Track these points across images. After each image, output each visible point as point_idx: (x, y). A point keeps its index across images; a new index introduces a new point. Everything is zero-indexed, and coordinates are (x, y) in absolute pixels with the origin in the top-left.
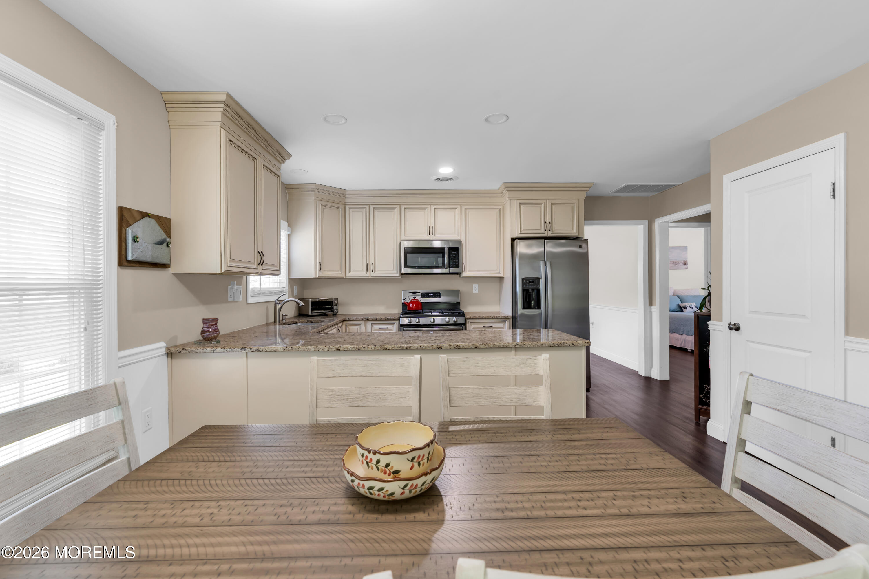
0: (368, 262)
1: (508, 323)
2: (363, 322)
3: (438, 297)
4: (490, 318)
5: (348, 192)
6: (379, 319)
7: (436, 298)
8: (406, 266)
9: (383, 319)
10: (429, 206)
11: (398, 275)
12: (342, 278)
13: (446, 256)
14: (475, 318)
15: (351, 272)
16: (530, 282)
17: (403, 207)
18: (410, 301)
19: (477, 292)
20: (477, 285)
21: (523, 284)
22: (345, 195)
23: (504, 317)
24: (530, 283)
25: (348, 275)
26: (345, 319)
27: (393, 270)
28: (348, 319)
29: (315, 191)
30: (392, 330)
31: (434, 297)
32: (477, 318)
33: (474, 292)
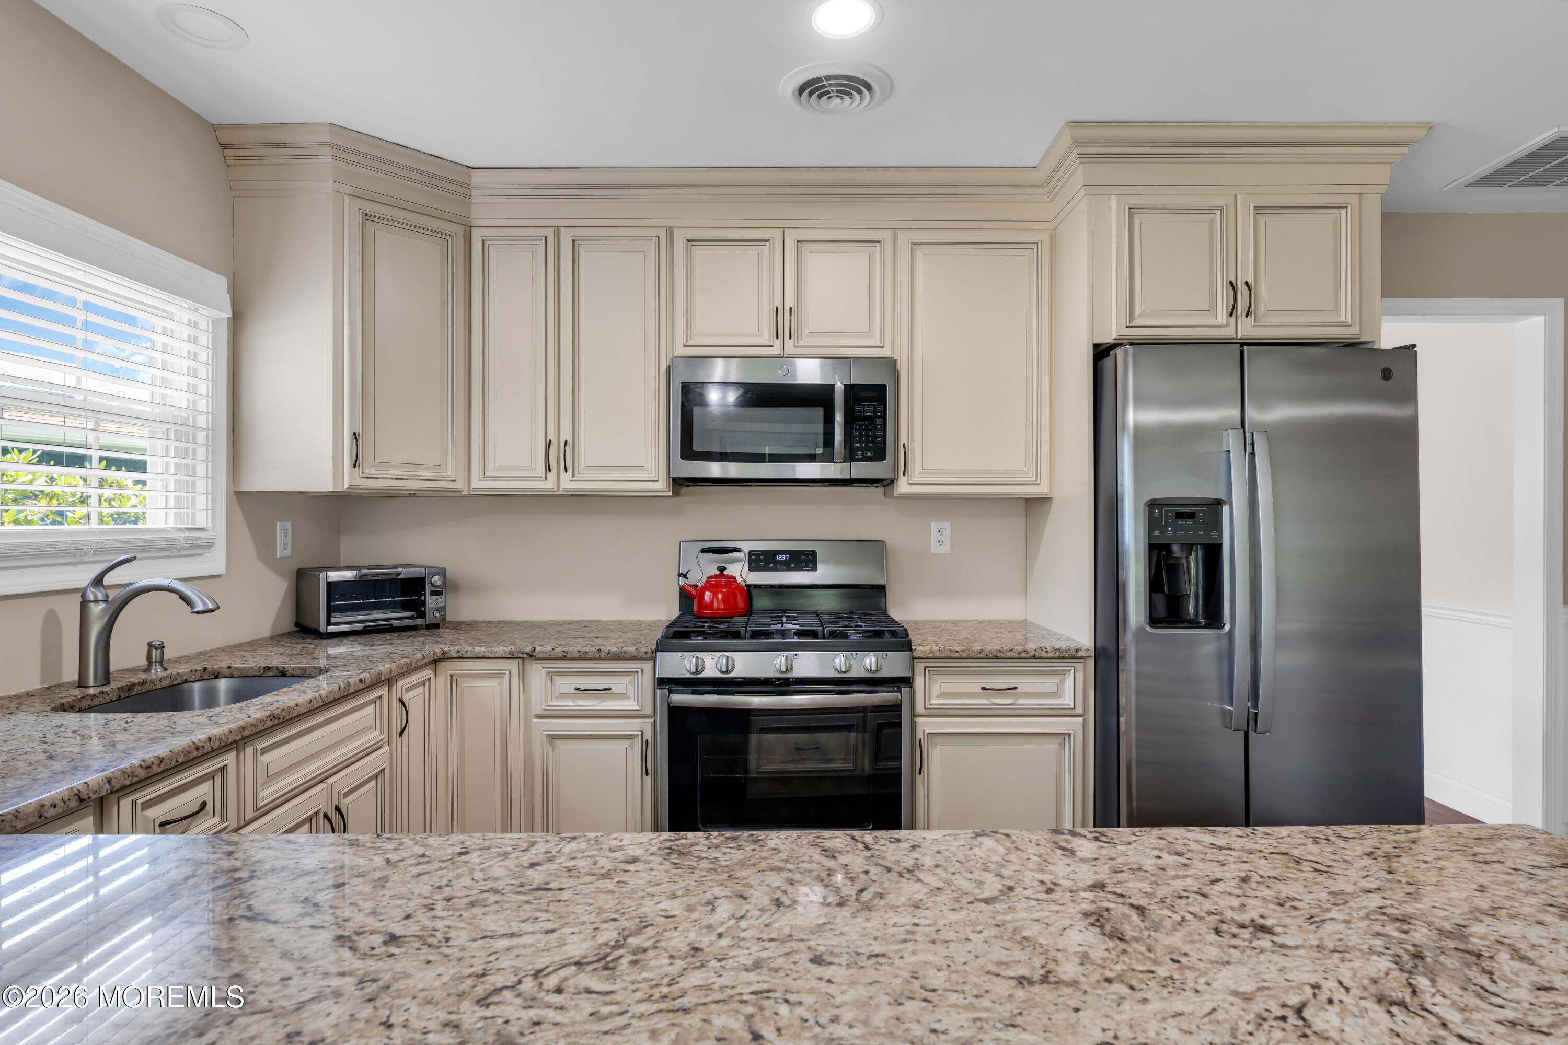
0: (550, 437)
1: (1080, 676)
2: (514, 666)
3: (807, 566)
4: (1009, 654)
5: (477, 178)
6: (577, 655)
7: (801, 569)
8: (688, 453)
9: (590, 655)
10: (777, 234)
11: (661, 485)
12: (453, 496)
13: (839, 417)
14: (949, 654)
15: (491, 473)
16: (1179, 515)
17: (680, 237)
18: (704, 580)
19: (946, 548)
20: (947, 526)
21: (1153, 524)
22: (469, 187)
23: (1066, 654)
24: (1181, 522)
25: (477, 484)
26: (444, 653)
27: (642, 468)
28: (454, 654)
29: (335, 157)
30: (628, 697)
31: (793, 565)
32: (957, 655)
33: (935, 548)
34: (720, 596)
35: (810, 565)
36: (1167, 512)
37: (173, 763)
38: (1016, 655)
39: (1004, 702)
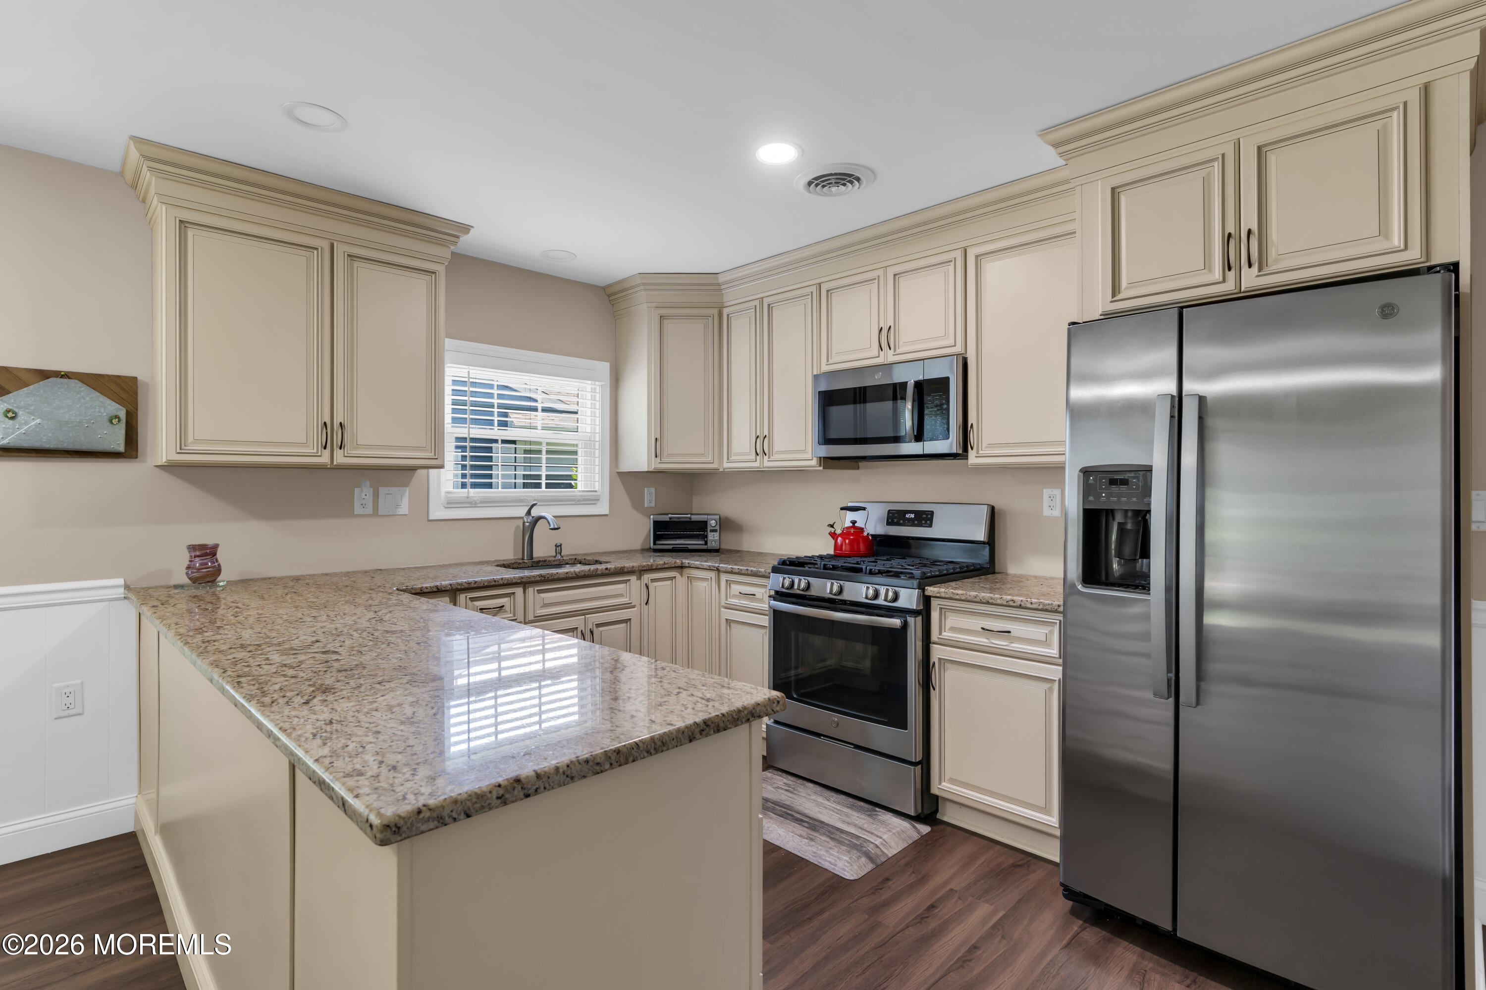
0: (758, 434)
3: (926, 523)
5: (722, 279)
7: (921, 525)
8: (827, 440)
11: (815, 463)
13: (908, 404)
15: (731, 458)
16: (1113, 482)
17: (824, 289)
18: (845, 529)
19: (1056, 513)
20: (1057, 492)
21: (1087, 490)
22: (719, 285)
24: (1114, 489)
25: (726, 465)
26: (682, 563)
27: (802, 451)
29: (645, 290)
30: (764, 602)
31: (916, 522)
32: (958, 597)
33: (1047, 512)
34: (847, 541)
35: (928, 522)
36: (1101, 479)
37: (482, 585)
38: (1005, 603)
39: (1000, 643)
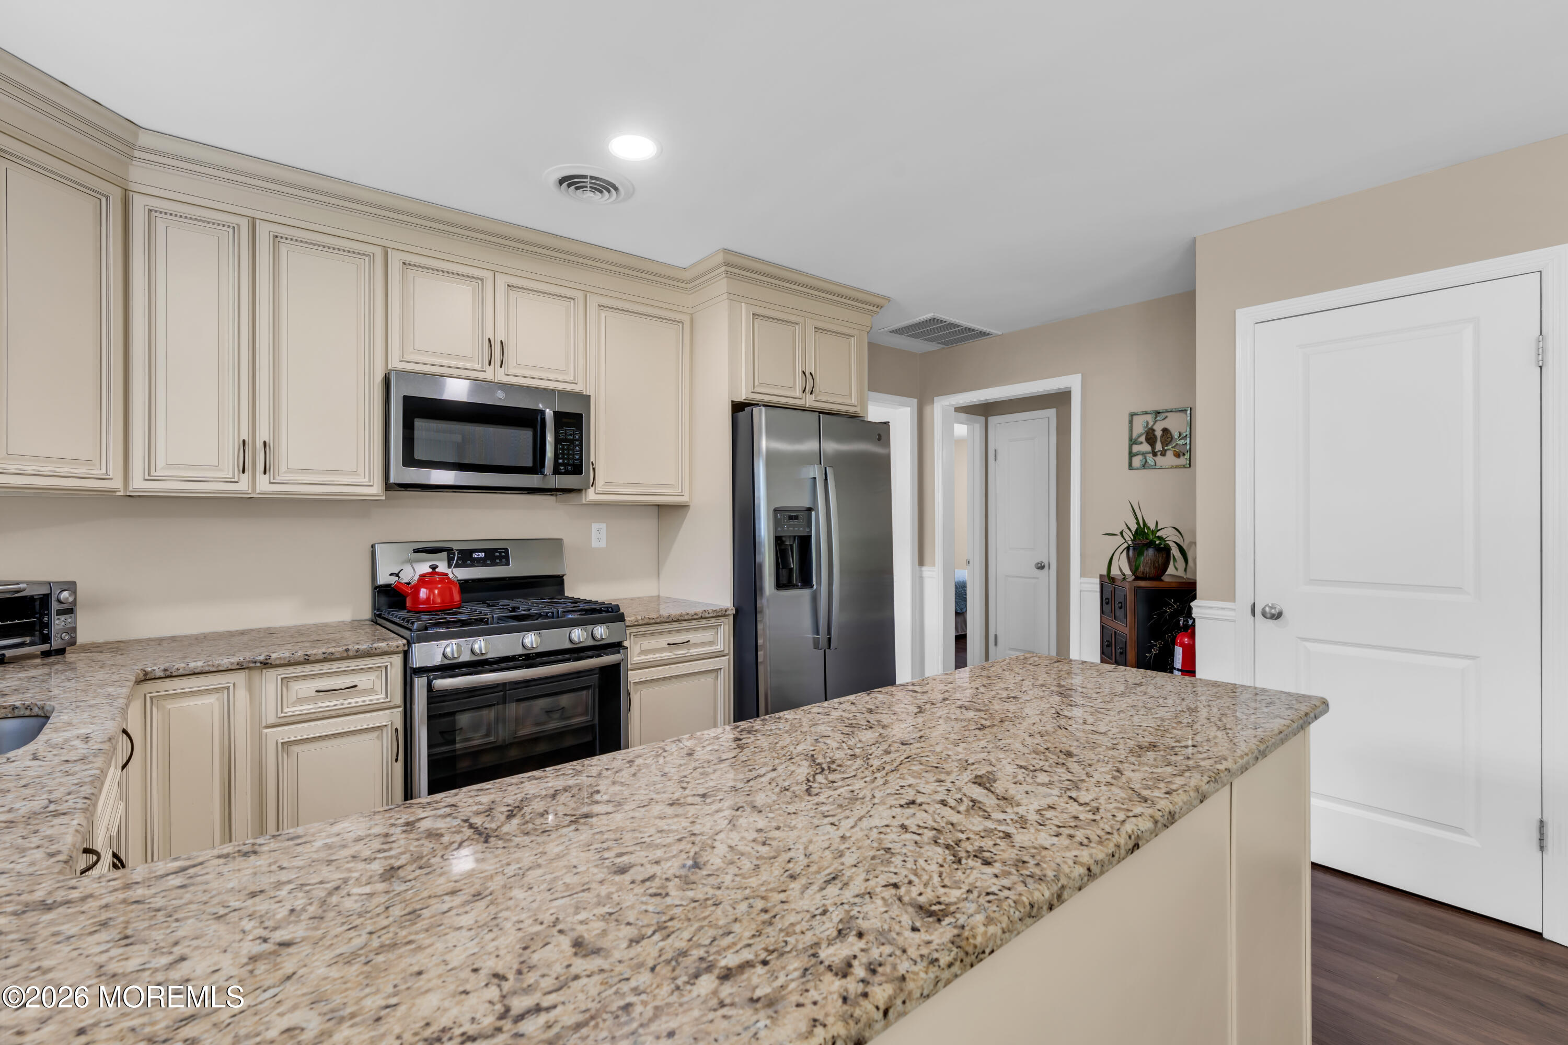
0: (245, 435)
1: (727, 627)
2: (240, 678)
3: (501, 562)
4: (686, 617)
5: (144, 140)
6: (321, 657)
7: (496, 565)
8: (410, 460)
9: (338, 655)
10: (489, 275)
11: (376, 489)
12: (108, 494)
13: (550, 438)
14: (648, 621)
15: (159, 472)
16: (791, 518)
17: (395, 259)
18: (416, 578)
19: (603, 544)
20: (603, 526)
21: (777, 523)
22: (132, 146)
23: (720, 614)
24: (791, 522)
25: (137, 483)
26: (146, 673)
27: (354, 473)
28: (160, 674)
30: (376, 692)
31: (488, 562)
32: (653, 621)
33: (595, 544)
34: (436, 592)
35: (504, 560)
36: (784, 515)
38: (690, 618)
39: (681, 652)
